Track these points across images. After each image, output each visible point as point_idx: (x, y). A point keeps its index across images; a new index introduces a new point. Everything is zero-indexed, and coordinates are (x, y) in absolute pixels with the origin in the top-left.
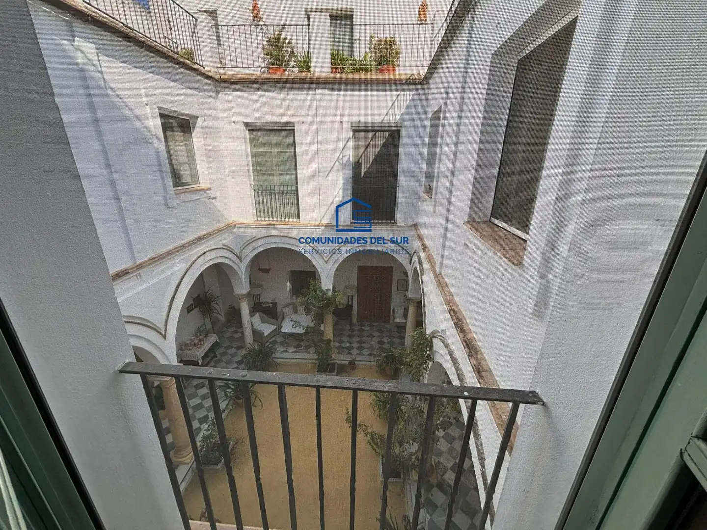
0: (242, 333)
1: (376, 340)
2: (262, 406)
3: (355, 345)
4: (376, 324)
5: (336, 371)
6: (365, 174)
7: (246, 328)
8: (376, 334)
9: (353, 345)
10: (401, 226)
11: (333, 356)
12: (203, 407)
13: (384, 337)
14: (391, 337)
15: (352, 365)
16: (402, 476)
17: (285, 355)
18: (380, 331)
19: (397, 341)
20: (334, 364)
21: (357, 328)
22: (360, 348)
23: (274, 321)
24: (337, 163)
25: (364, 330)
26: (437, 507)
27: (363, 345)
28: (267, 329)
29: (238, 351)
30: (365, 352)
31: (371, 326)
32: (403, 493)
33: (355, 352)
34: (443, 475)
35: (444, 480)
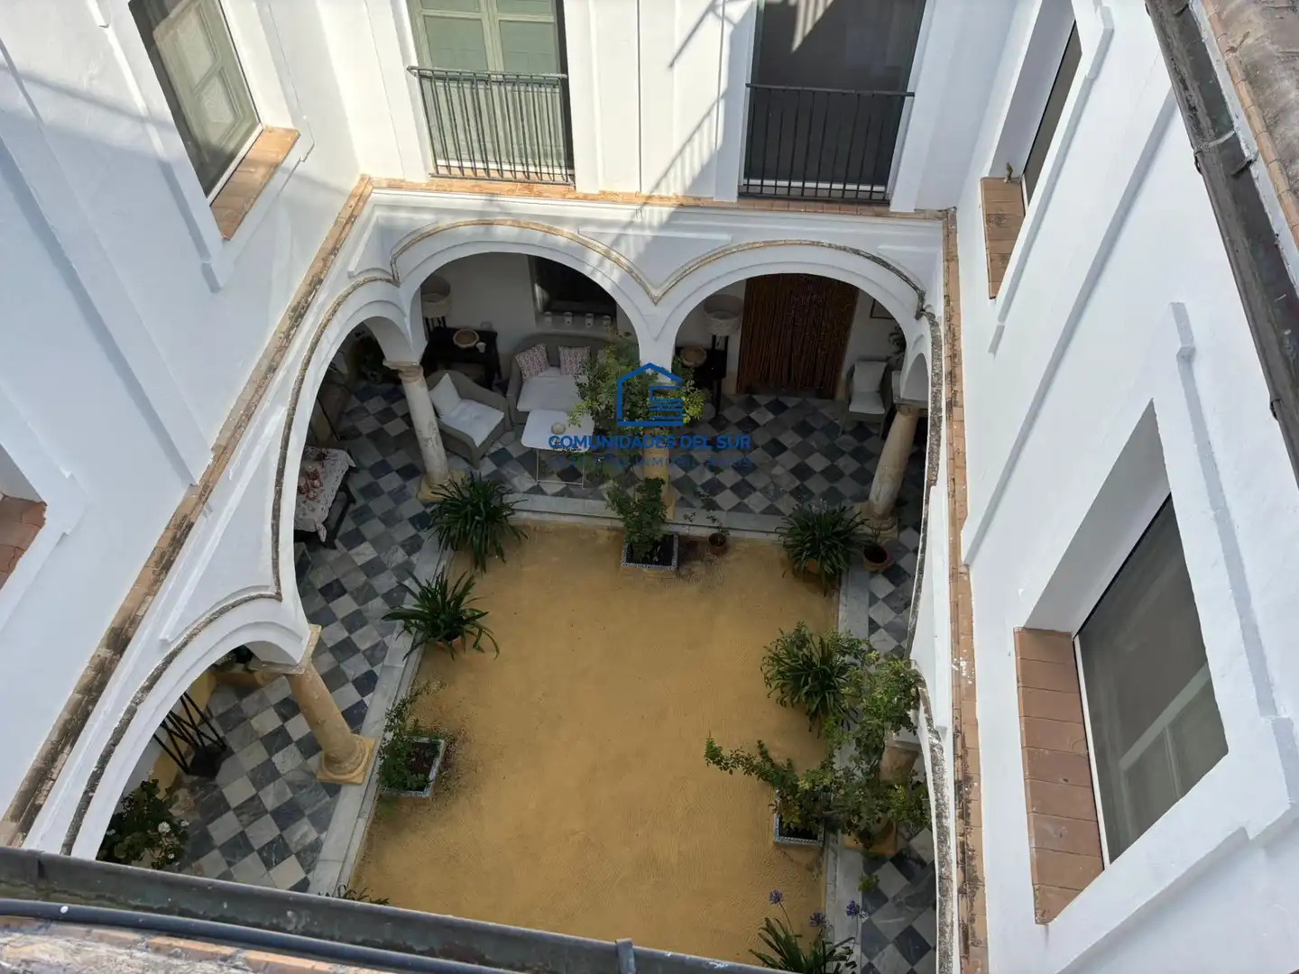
0: (407, 417)
1: (788, 460)
2: (498, 651)
3: (729, 477)
4: (791, 402)
5: (674, 562)
6: (806, 40)
7: (427, 440)
8: (790, 439)
9: (721, 477)
10: (904, 216)
11: (669, 515)
12: (356, 650)
13: (811, 452)
14: (833, 453)
15: (719, 543)
16: (820, 836)
17: (540, 502)
18: (804, 429)
19: (847, 464)
20: (668, 539)
21: (733, 414)
22: (742, 489)
23: (495, 396)
24: (711, 17)
25: (756, 425)
26: (886, 900)
27: (749, 478)
28: (478, 422)
29: (408, 484)
30: (756, 501)
31: (777, 407)
32: (819, 866)
33: (726, 499)
34: (909, 840)
35: (909, 849)
